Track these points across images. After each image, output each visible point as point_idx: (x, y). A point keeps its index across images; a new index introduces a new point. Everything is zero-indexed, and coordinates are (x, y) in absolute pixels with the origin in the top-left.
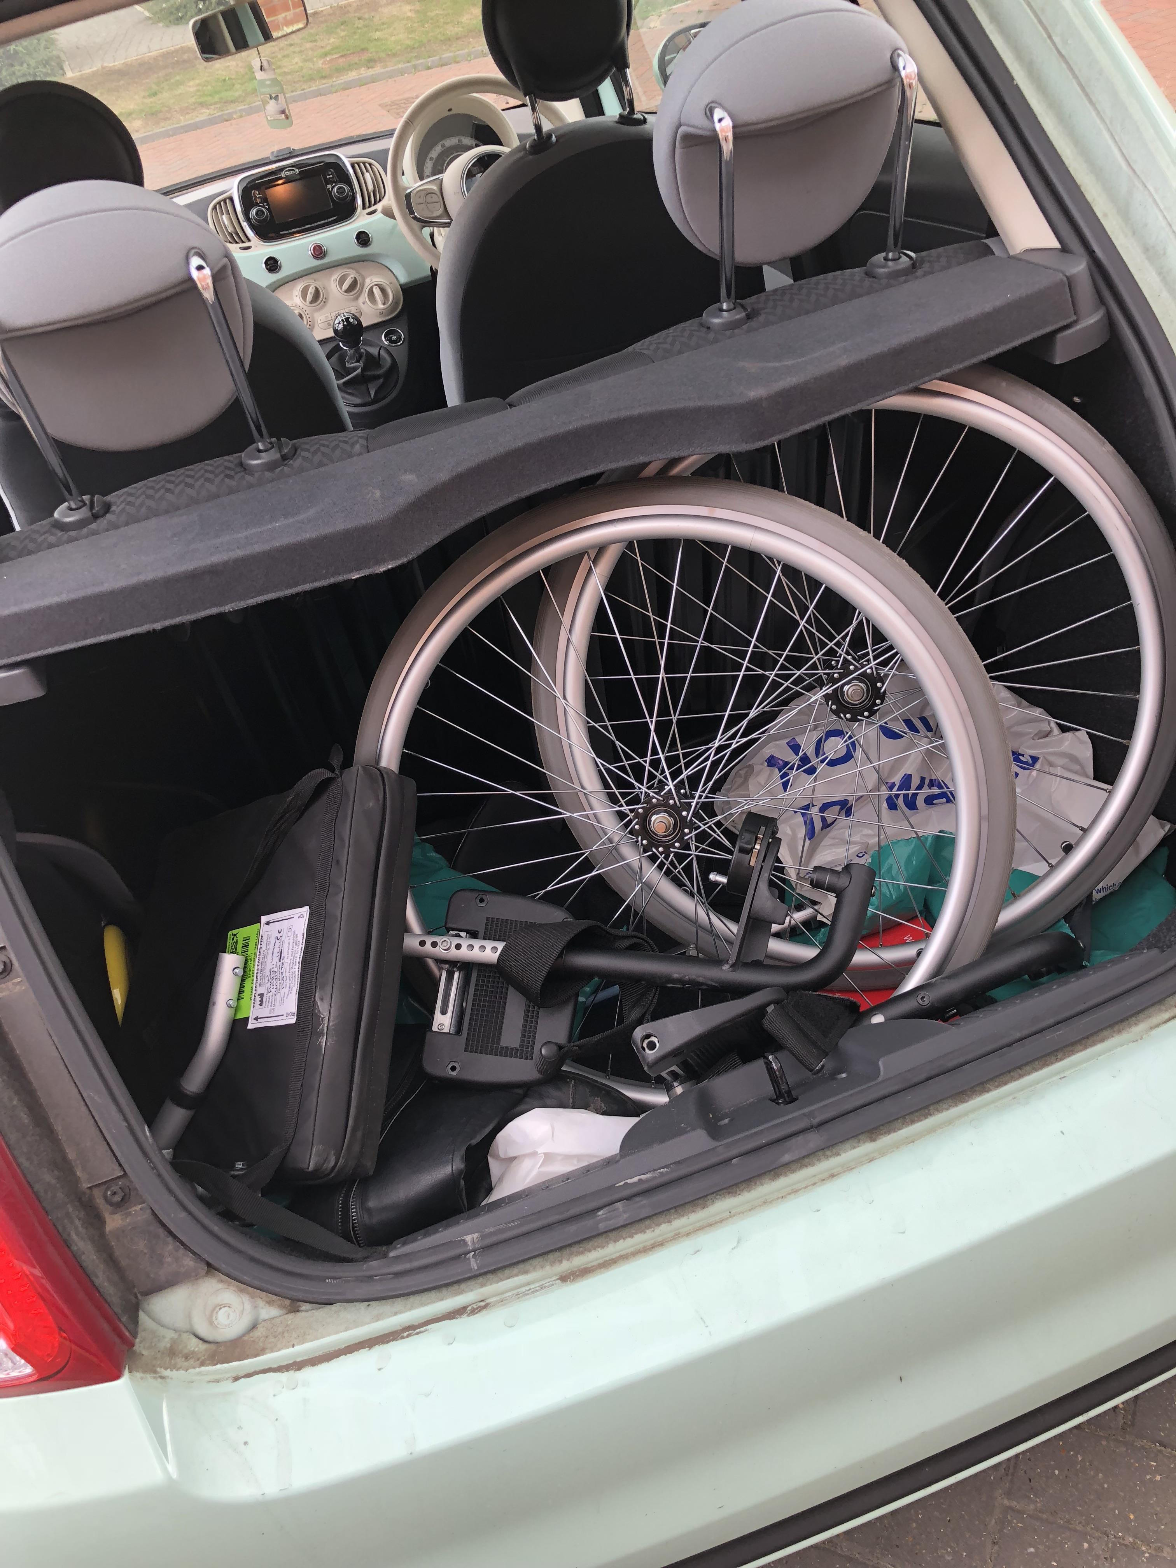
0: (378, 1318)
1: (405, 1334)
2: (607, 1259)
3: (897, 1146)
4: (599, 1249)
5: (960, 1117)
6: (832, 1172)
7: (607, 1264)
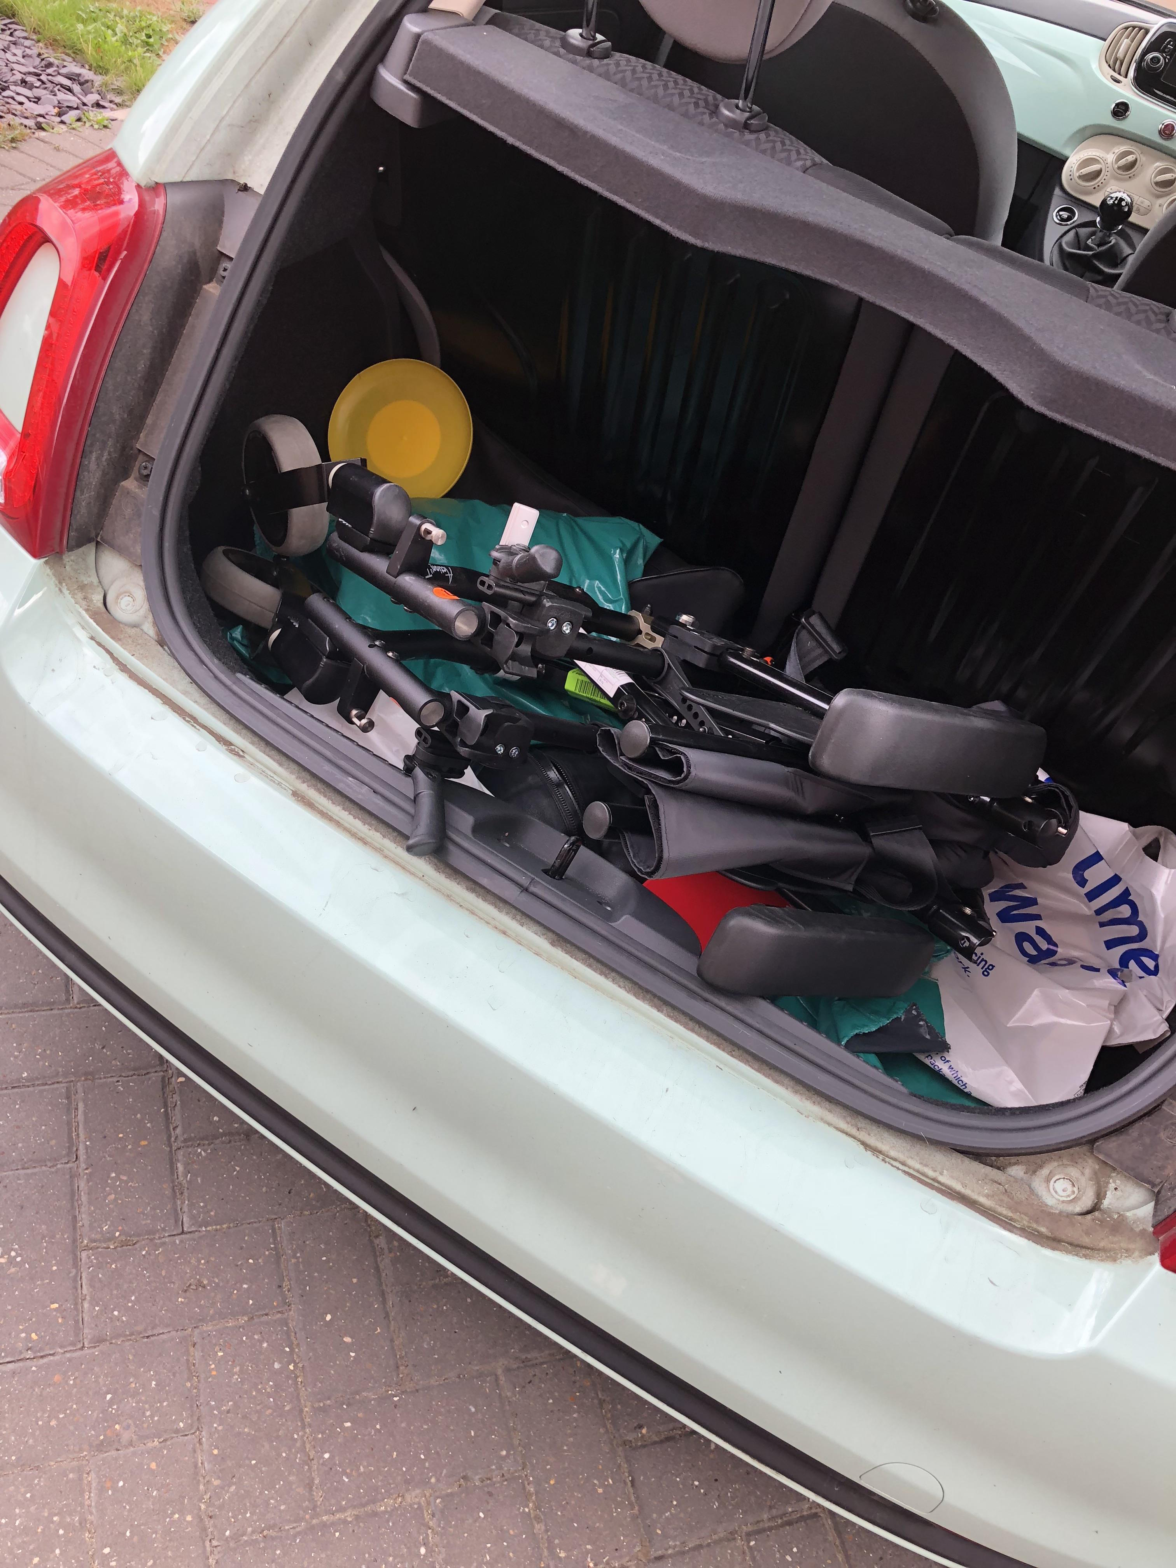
0: (185, 693)
1: (187, 719)
2: (330, 813)
3: (563, 967)
4: (330, 802)
5: (622, 1002)
6: (508, 931)
7: (324, 815)
